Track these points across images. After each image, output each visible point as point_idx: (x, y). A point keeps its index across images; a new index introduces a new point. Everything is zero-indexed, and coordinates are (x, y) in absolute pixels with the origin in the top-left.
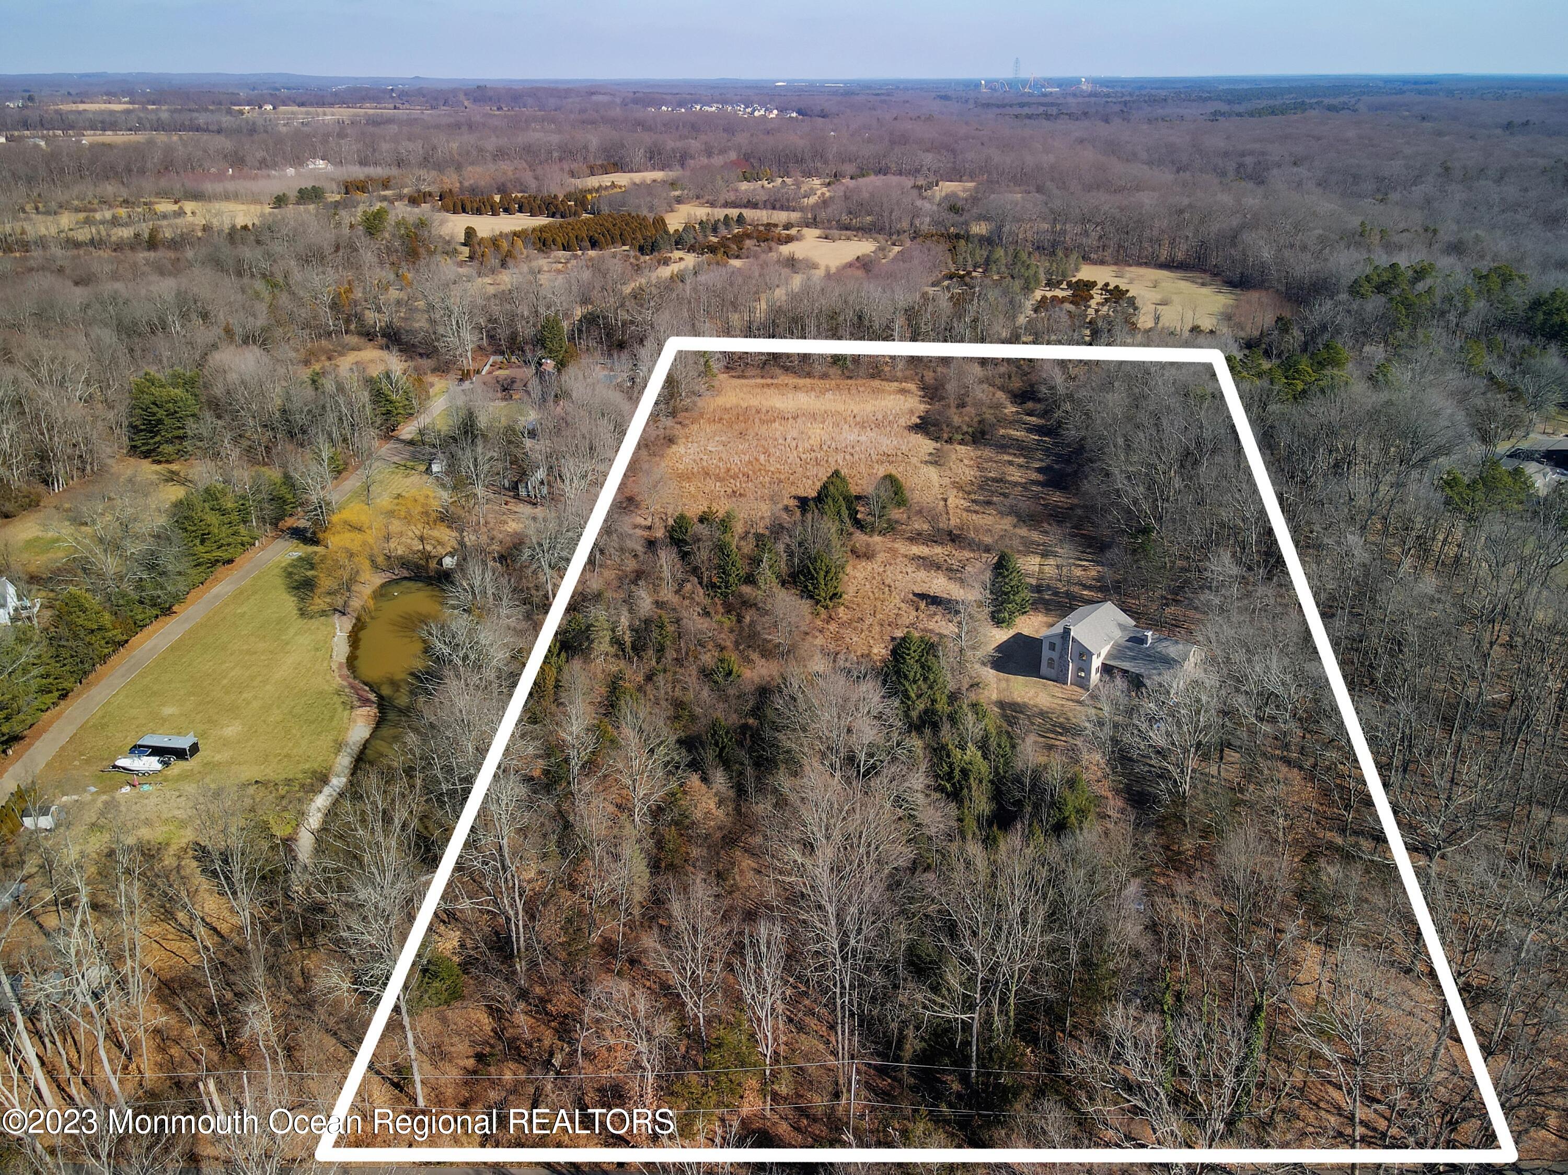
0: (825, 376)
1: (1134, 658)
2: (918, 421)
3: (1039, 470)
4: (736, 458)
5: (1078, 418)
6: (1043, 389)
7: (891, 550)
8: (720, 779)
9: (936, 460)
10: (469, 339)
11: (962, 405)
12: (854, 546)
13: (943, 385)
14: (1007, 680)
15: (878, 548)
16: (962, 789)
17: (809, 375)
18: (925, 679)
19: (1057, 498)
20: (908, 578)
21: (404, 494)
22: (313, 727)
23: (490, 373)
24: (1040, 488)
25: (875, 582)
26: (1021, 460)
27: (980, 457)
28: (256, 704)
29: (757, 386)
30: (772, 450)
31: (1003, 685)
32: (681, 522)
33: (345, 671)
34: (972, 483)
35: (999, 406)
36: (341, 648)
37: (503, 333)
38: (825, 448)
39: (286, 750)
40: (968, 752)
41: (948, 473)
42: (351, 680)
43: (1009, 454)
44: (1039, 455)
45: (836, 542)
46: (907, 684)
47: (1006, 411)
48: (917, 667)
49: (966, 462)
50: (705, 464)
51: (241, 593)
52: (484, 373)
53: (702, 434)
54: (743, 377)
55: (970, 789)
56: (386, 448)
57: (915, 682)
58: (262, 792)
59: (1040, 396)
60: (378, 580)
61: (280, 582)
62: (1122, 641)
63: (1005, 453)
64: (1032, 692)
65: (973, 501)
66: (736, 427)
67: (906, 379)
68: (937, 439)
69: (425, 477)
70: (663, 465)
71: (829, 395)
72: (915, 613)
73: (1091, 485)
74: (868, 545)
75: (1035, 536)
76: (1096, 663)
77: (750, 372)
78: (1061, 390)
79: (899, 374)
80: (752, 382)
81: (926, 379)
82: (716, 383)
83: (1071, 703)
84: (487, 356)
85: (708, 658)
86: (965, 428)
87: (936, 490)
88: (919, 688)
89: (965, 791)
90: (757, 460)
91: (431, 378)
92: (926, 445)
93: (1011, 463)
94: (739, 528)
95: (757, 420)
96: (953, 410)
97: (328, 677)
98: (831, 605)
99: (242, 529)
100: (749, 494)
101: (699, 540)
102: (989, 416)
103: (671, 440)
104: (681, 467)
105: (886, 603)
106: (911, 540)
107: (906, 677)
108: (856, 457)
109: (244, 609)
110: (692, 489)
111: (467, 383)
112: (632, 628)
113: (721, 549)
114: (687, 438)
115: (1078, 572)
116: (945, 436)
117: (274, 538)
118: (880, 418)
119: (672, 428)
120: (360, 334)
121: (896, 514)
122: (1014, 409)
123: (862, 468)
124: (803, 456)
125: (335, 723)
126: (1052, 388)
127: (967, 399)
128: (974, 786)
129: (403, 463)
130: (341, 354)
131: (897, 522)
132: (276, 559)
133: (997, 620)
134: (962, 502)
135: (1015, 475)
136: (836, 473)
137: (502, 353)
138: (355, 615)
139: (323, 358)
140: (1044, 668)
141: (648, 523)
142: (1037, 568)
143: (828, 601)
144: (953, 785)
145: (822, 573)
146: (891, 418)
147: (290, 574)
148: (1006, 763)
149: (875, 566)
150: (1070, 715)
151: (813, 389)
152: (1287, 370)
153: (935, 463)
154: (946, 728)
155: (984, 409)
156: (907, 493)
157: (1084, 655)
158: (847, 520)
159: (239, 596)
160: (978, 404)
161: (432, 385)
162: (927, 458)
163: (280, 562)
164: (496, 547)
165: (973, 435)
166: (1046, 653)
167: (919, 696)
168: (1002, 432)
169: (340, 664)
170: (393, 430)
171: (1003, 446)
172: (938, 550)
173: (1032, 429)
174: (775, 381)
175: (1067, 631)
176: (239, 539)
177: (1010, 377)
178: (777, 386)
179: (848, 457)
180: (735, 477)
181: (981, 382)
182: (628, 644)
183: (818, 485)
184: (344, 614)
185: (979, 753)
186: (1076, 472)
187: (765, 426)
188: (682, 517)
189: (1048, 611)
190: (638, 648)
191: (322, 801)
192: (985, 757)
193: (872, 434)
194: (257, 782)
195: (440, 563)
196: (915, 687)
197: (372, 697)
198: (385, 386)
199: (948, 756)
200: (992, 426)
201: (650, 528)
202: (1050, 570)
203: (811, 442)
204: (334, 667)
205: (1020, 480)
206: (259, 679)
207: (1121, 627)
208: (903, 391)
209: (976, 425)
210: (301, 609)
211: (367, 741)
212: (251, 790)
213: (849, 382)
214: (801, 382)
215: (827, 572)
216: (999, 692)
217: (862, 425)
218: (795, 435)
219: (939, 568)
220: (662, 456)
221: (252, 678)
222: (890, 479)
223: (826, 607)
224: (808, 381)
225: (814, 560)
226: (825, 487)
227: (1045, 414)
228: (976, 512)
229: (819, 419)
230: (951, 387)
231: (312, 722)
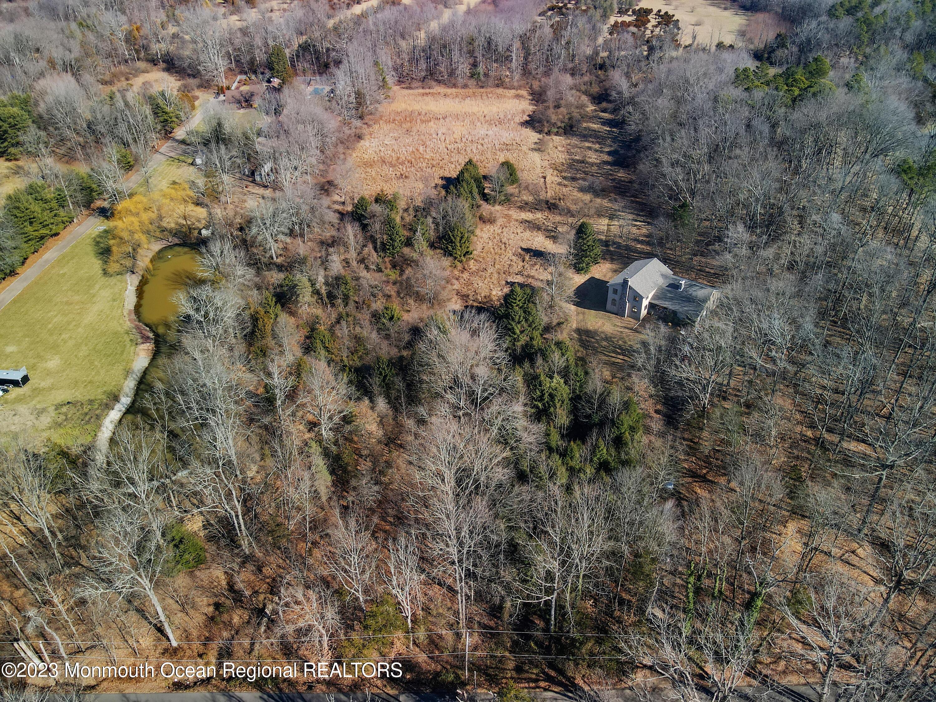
0: (465, 86)
1: (671, 299)
2: (528, 118)
3: (609, 153)
4: (404, 149)
5: (637, 116)
6: (614, 93)
7: (508, 216)
8: (382, 404)
9: (539, 148)
10: (222, 64)
11: (557, 107)
12: (482, 214)
13: (545, 92)
14: (584, 313)
15: (498, 215)
16: (549, 407)
17: (455, 86)
18: (526, 320)
19: (621, 174)
20: (518, 237)
21: (177, 181)
22: (109, 359)
23: (237, 88)
24: (609, 167)
25: (495, 241)
26: (597, 146)
27: (569, 145)
28: (71, 343)
29: (419, 94)
30: (428, 143)
31: (581, 317)
32: (361, 204)
33: (133, 317)
34: (563, 164)
35: (582, 106)
36: (131, 299)
37: (245, 59)
38: (464, 140)
39: (90, 378)
40: (554, 380)
41: (547, 157)
42: (137, 323)
43: (589, 142)
44: (609, 142)
45: (468, 215)
46: (513, 324)
47: (588, 109)
48: (521, 312)
49: (559, 148)
50: (382, 154)
51: (64, 258)
52: (233, 88)
53: (381, 132)
54: (410, 88)
55: (555, 408)
56: (165, 147)
57: (519, 322)
58: (73, 410)
59: (612, 98)
60: (157, 247)
61: (90, 250)
62: (664, 286)
63: (586, 141)
64: (600, 323)
65: (564, 178)
66: (404, 126)
67: (520, 87)
68: (540, 132)
69: (192, 168)
70: (354, 155)
71: (468, 101)
72: (521, 264)
73: (644, 167)
74: (491, 213)
75: (605, 203)
76: (645, 303)
77: (415, 84)
78: (626, 94)
79: (516, 84)
80: (416, 91)
81: (534, 86)
82: (391, 94)
83: (627, 330)
84: (235, 75)
85: (378, 305)
86: (559, 124)
87: (539, 171)
88: (522, 326)
89: (552, 409)
90: (417, 150)
91: (197, 93)
92: (532, 136)
93: (590, 148)
94: (402, 204)
95: (418, 121)
96: (552, 110)
97: (121, 321)
98: (464, 259)
99: (62, 212)
100: (411, 176)
101: (374, 216)
102: (576, 115)
103: (359, 137)
104: (366, 156)
105: (503, 256)
106: (521, 208)
107: (513, 320)
108: (485, 146)
109: (65, 270)
110: (373, 173)
111: (222, 95)
112: (327, 284)
113: (388, 222)
114: (371, 134)
115: (634, 230)
116: (546, 130)
117: (88, 216)
118: (502, 117)
119: (361, 128)
120: (148, 60)
121: (511, 189)
122: (594, 108)
123: (489, 155)
124: (449, 147)
125: (124, 356)
126: (620, 93)
127: (561, 102)
128: (558, 405)
129: (176, 157)
130: (135, 76)
131: (511, 195)
132: (88, 232)
133: (579, 270)
134: (556, 178)
135: (593, 157)
136: (470, 162)
137: (246, 73)
138: (141, 273)
139: (123, 79)
140: (609, 306)
141: (342, 200)
142: (605, 228)
143: (462, 258)
144: (544, 405)
145: (458, 239)
146: (509, 117)
147: (98, 243)
148: (581, 386)
149: (496, 229)
150: (627, 339)
151: (457, 96)
152: (787, 79)
153: (538, 150)
154: (539, 361)
155: (573, 109)
156: (519, 174)
157: (637, 298)
158: (477, 197)
159: (61, 261)
160: (569, 105)
161: (197, 98)
162: (533, 146)
163: (91, 234)
164: (238, 220)
165: (565, 129)
166: (611, 296)
167: (522, 332)
168: (585, 125)
169: (130, 311)
170: (171, 133)
171: (584, 137)
172: (539, 215)
173: (606, 122)
174: (431, 91)
175: (626, 282)
176: (60, 219)
177: (591, 84)
178: (433, 94)
179: (480, 147)
180: (402, 163)
181: (571, 89)
182: (325, 295)
183: (459, 168)
184: (133, 273)
185: (562, 381)
186: (634, 156)
187: (424, 125)
188: (362, 199)
189: (612, 260)
190: (331, 296)
191: (115, 415)
192: (566, 383)
193: (495, 129)
194: (69, 403)
195: (200, 233)
196: (519, 326)
197: (151, 335)
198: (160, 101)
199: (540, 385)
200: (579, 121)
201: (343, 203)
202: (615, 230)
203: (455, 136)
204: (125, 314)
205: (596, 161)
206: (74, 323)
207: (664, 276)
208: (518, 96)
209: (567, 121)
210: (104, 270)
211: (147, 368)
212: (64, 409)
213: (482, 90)
214: (449, 91)
215: (462, 238)
216: (578, 323)
217: (490, 123)
218: (444, 131)
219: (539, 228)
220: (354, 149)
221: (69, 323)
222: (507, 165)
223: (461, 262)
224: (454, 90)
225: (452, 230)
226: (462, 172)
227: (615, 111)
228: (566, 186)
229: (461, 118)
230: (551, 94)
231: (109, 356)
